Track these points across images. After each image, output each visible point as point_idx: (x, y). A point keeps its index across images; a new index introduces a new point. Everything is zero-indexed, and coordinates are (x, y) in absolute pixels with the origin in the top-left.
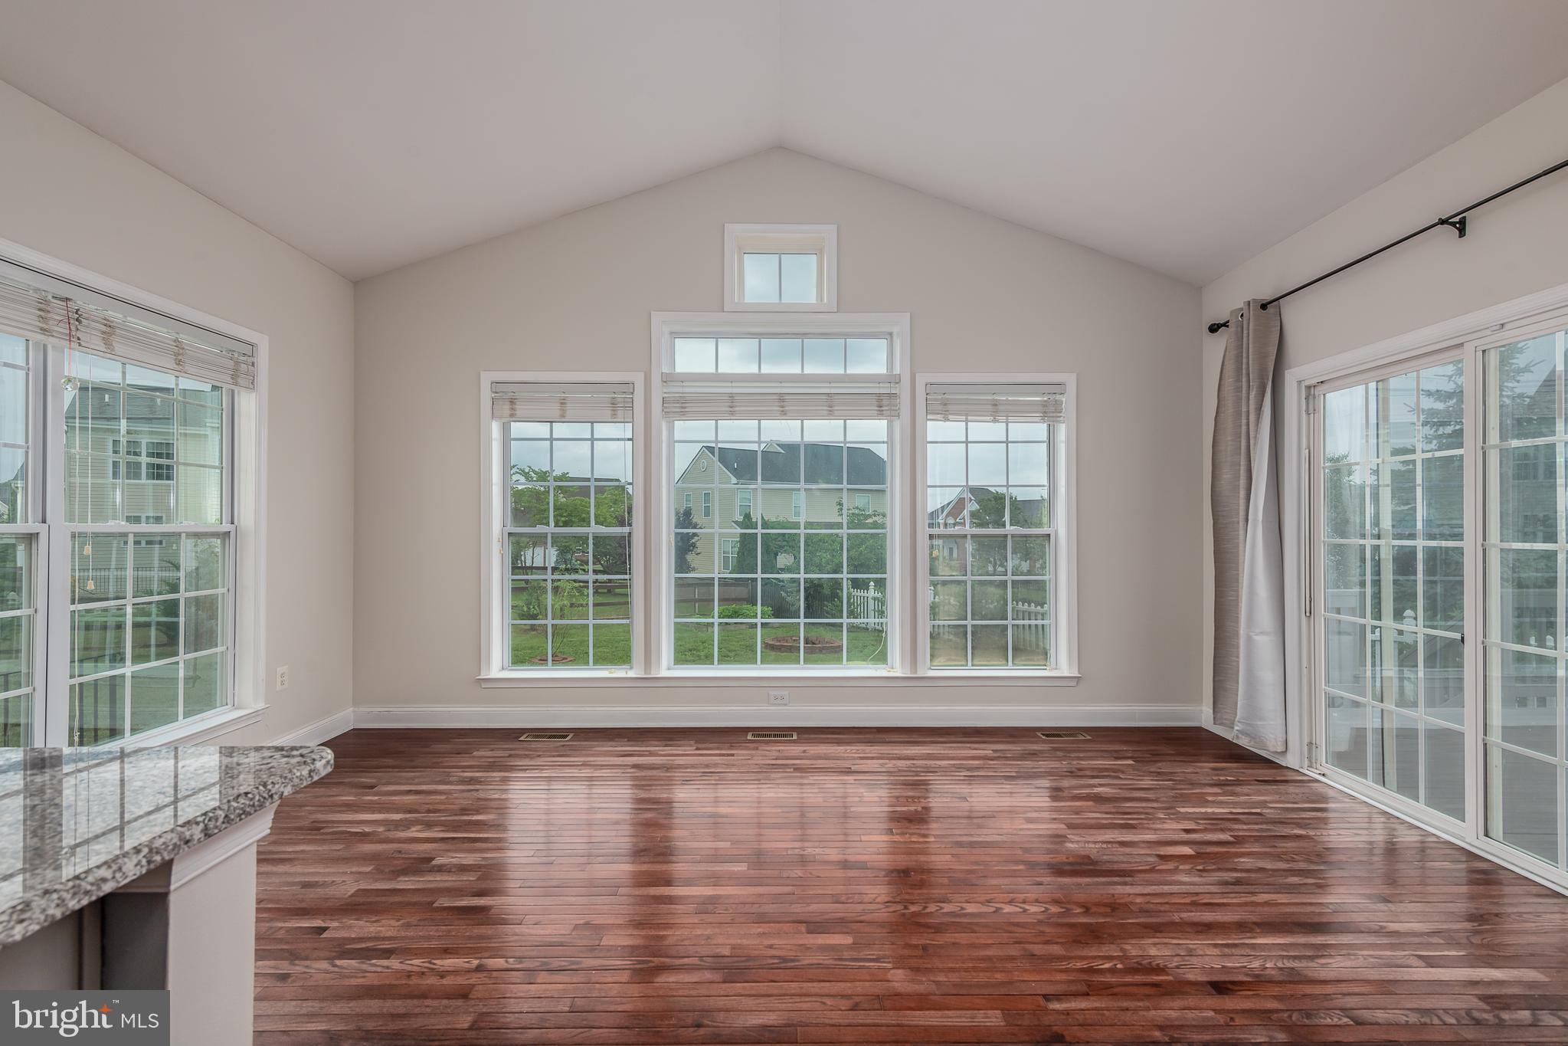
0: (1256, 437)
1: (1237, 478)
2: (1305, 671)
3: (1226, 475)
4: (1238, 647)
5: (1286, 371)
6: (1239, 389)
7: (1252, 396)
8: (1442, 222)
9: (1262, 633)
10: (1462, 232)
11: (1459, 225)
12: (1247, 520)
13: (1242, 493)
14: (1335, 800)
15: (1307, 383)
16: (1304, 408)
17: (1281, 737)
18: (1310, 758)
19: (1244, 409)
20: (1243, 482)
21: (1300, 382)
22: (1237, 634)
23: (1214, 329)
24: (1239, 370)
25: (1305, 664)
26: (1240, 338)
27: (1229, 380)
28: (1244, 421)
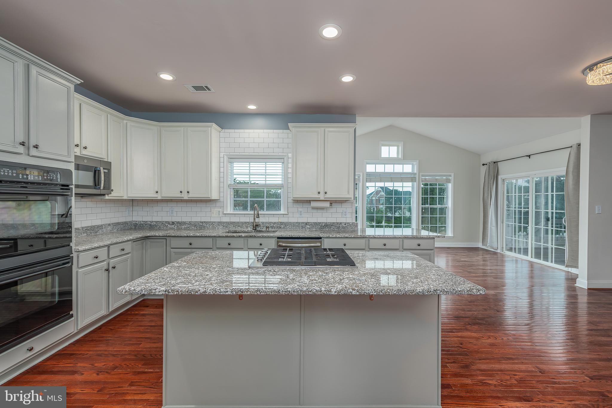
0: (492, 189)
1: (488, 196)
2: (501, 233)
3: (486, 195)
4: (488, 230)
5: (499, 176)
6: (489, 178)
7: (492, 180)
8: (526, 156)
9: (493, 226)
10: (530, 158)
11: (529, 156)
12: (490, 205)
13: (489, 199)
14: (508, 257)
15: (503, 178)
16: (502, 183)
17: (497, 246)
18: (502, 250)
19: (490, 183)
20: (489, 197)
21: (501, 178)
22: (488, 227)
23: (483, 165)
24: (489, 174)
25: (501, 232)
26: (489, 168)
27: (487, 176)
28: (490, 185)
